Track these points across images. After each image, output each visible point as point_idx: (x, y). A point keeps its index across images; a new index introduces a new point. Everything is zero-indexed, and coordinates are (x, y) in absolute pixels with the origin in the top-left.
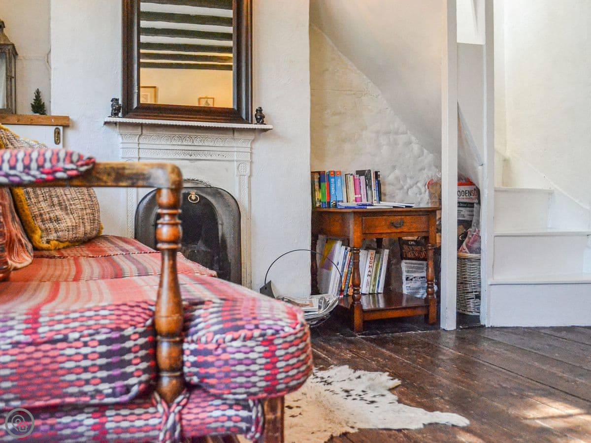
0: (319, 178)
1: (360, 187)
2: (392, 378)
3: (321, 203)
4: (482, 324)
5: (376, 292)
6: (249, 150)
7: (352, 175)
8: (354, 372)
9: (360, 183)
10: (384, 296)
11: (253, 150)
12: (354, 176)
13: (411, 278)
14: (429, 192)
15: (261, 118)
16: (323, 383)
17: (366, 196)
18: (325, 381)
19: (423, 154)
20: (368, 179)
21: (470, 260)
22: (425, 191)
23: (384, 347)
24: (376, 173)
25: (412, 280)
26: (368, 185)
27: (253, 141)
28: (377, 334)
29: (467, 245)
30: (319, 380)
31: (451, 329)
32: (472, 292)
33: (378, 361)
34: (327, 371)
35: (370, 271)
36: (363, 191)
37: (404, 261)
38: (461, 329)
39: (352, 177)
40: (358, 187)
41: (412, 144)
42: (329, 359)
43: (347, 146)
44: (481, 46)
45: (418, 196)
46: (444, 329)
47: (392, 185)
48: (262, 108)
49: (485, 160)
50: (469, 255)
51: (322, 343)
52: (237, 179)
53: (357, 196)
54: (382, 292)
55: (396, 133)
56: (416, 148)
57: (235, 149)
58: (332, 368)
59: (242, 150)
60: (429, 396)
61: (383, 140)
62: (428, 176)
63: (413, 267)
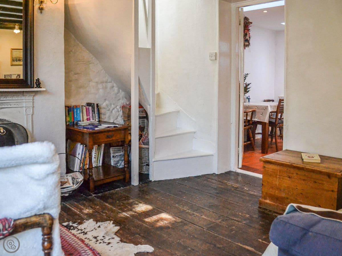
0: (68, 110)
1: (89, 112)
2: (115, 225)
3: (69, 123)
4: (150, 180)
5: (98, 166)
6: (32, 101)
7: (85, 106)
8: (96, 223)
9: (89, 110)
10: (102, 168)
11: (34, 101)
12: (86, 107)
13: (115, 156)
14: (123, 111)
15: (39, 85)
16: (83, 234)
17: (92, 117)
18: (83, 232)
19: (119, 92)
20: (93, 108)
21: (143, 148)
22: (121, 110)
23: (107, 202)
24: (97, 104)
25: (115, 157)
26: (93, 111)
27: (34, 96)
28: (102, 192)
29: (142, 141)
30: (80, 231)
31: (136, 185)
32: (145, 163)
33: (106, 213)
34: (83, 224)
35: (95, 156)
36: (91, 114)
37: (112, 148)
38: (141, 184)
39: (85, 107)
40: (88, 113)
41: (114, 88)
42: (82, 215)
43: (82, 90)
44: (149, 49)
45: (117, 113)
46: (133, 185)
47: (104, 108)
48: (39, 79)
49: (151, 103)
50: (143, 146)
51: (76, 203)
52: (25, 117)
53: (88, 117)
54: (101, 165)
55: (106, 82)
56: (116, 89)
57: (24, 101)
58: (85, 222)
59: (28, 101)
60: (133, 234)
61: (100, 86)
62: (122, 104)
63: (116, 151)
